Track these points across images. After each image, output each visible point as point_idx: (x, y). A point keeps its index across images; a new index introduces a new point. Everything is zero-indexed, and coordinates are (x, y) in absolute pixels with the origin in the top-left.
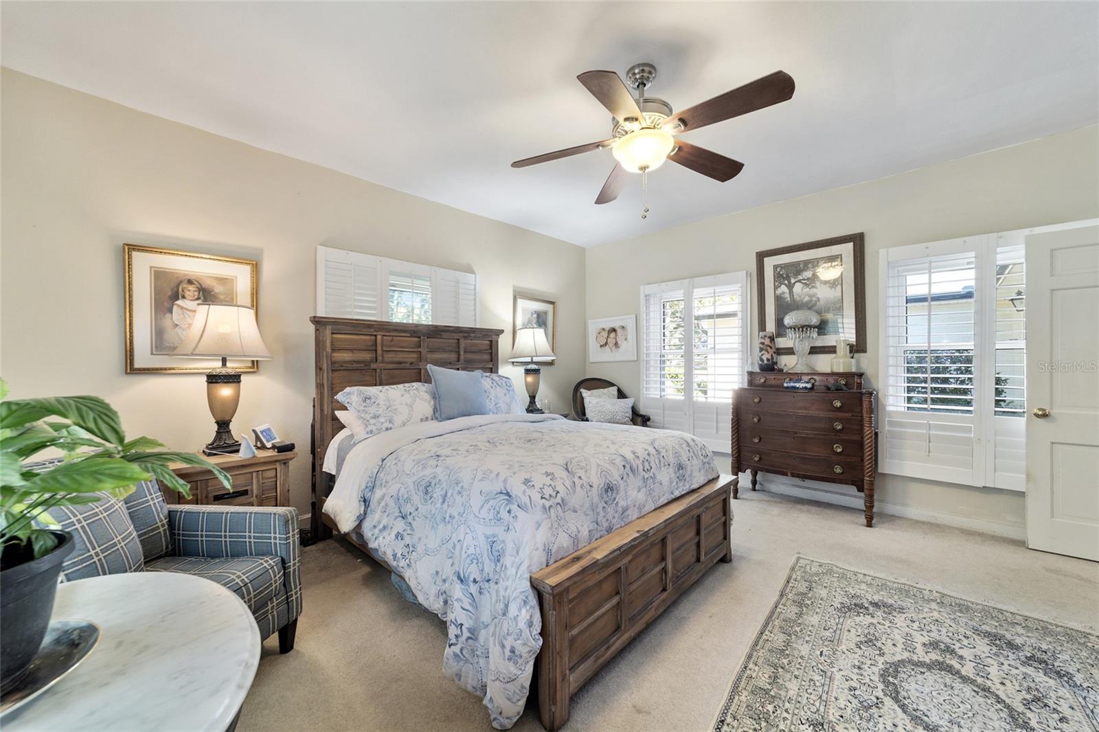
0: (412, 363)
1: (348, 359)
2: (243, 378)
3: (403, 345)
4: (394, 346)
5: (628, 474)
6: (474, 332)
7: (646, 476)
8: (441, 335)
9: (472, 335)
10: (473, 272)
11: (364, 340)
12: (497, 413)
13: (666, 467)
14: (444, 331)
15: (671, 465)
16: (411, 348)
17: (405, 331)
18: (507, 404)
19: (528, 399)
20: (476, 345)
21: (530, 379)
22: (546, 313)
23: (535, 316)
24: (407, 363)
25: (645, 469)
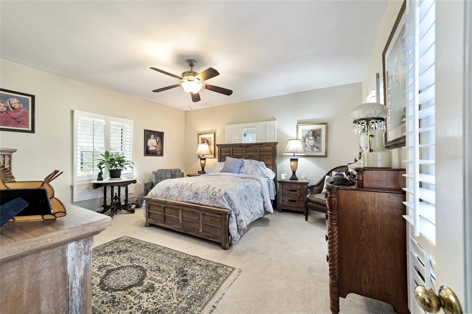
0: (240, 156)
1: (224, 155)
2: (206, 159)
3: (239, 150)
4: (236, 151)
5: (175, 187)
6: (263, 144)
7: (180, 190)
8: (250, 146)
9: (263, 145)
10: (275, 120)
11: (229, 150)
12: (246, 174)
13: (189, 191)
14: (250, 145)
15: (192, 191)
16: (241, 151)
17: (238, 146)
18: (251, 171)
19: (292, 173)
20: (265, 149)
21: (293, 163)
22: (320, 130)
23: (311, 132)
24: (239, 156)
25: (181, 188)
